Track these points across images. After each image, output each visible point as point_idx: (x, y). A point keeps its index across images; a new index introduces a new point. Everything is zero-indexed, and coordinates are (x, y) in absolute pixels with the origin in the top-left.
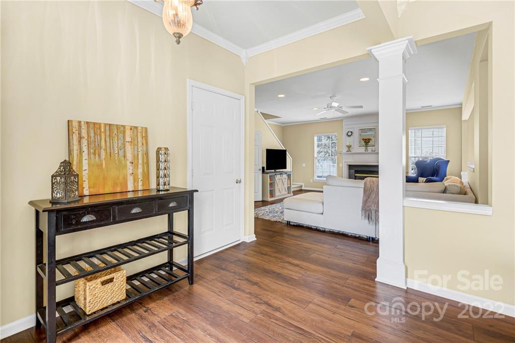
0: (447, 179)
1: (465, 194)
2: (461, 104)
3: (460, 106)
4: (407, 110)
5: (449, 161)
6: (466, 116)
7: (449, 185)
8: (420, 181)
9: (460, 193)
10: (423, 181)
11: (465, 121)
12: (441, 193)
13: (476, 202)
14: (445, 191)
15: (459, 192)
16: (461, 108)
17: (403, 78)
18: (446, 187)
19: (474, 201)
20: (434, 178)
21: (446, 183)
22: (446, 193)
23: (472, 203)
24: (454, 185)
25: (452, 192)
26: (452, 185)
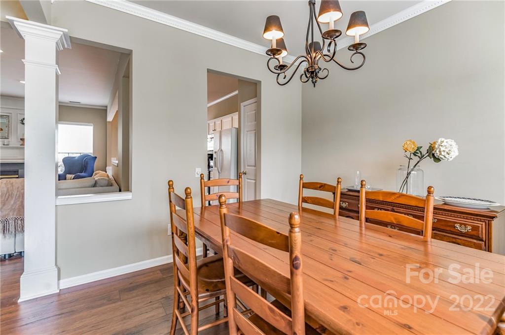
0: (96, 174)
1: (112, 185)
2: (107, 107)
3: (105, 108)
4: (59, 102)
5: (96, 157)
6: (110, 118)
7: (99, 179)
8: (67, 178)
9: (108, 186)
10: (71, 178)
11: (109, 122)
12: (92, 187)
13: (120, 191)
14: (95, 185)
15: (106, 184)
16: (106, 110)
17: (57, 69)
18: (96, 181)
19: (118, 190)
20: (83, 174)
21: (96, 177)
22: (96, 187)
23: (117, 192)
24: (103, 179)
25: (101, 185)
26: (101, 179)
